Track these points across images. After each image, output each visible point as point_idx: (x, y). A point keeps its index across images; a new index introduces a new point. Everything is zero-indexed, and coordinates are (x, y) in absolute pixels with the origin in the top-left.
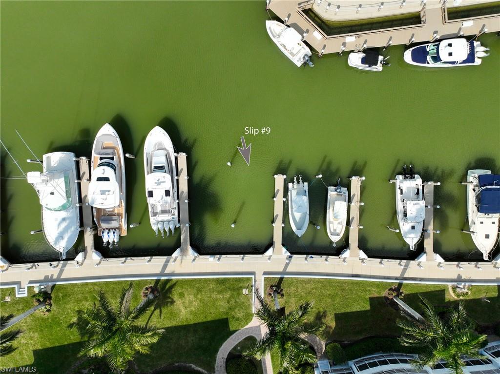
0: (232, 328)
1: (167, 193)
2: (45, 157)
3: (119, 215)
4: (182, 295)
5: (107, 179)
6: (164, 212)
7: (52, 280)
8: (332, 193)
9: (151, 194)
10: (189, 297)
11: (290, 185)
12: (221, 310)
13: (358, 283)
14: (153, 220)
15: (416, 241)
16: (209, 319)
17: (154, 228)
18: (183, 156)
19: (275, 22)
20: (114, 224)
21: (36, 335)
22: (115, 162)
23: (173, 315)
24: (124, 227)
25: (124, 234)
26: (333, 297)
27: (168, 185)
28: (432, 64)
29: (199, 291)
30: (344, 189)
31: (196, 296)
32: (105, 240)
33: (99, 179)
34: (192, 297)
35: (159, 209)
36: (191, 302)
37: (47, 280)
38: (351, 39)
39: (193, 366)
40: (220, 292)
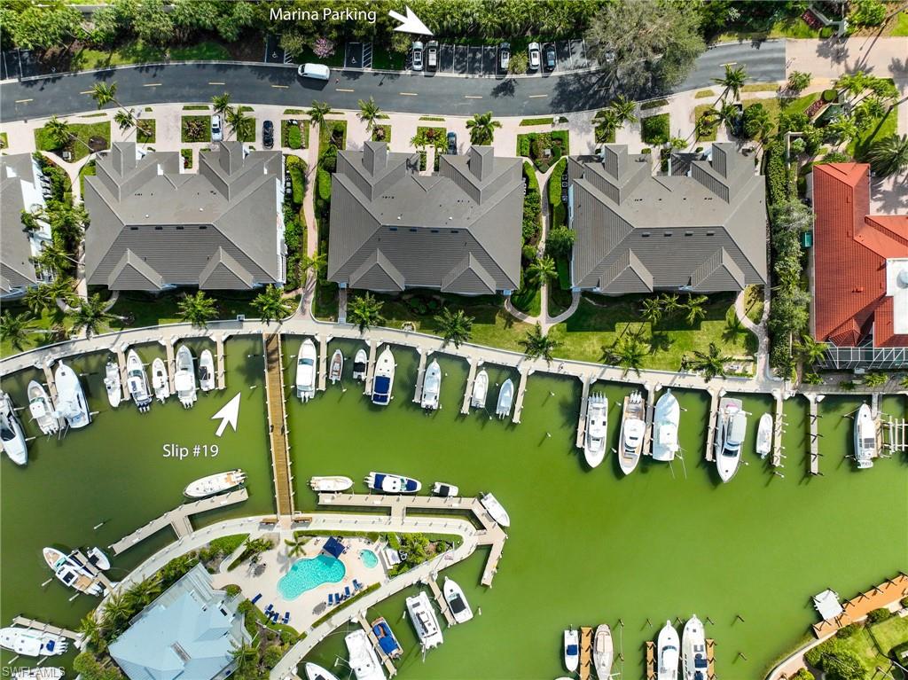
0: (565, 325)
1: (593, 422)
2: (673, 459)
3: (627, 412)
4: (594, 352)
5: (631, 438)
6: (598, 409)
7: (681, 375)
8: (482, 404)
9: (604, 424)
10: (589, 350)
11: (508, 414)
12: (569, 338)
13: (475, 342)
14: (606, 405)
15: (432, 364)
16: (578, 333)
17: (606, 400)
18: (579, 445)
19: (503, 524)
20: (633, 406)
21: (696, 340)
22: (625, 448)
23: (602, 340)
24: (626, 403)
25: (627, 398)
26: (493, 336)
27: (592, 427)
28: (405, 478)
29: (582, 353)
30: (474, 405)
31: (585, 351)
32: (640, 396)
33: (636, 439)
34: (588, 350)
35: (601, 411)
36: (589, 346)
37: (684, 376)
38: (455, 505)
39: (594, 303)
40: (569, 350)
